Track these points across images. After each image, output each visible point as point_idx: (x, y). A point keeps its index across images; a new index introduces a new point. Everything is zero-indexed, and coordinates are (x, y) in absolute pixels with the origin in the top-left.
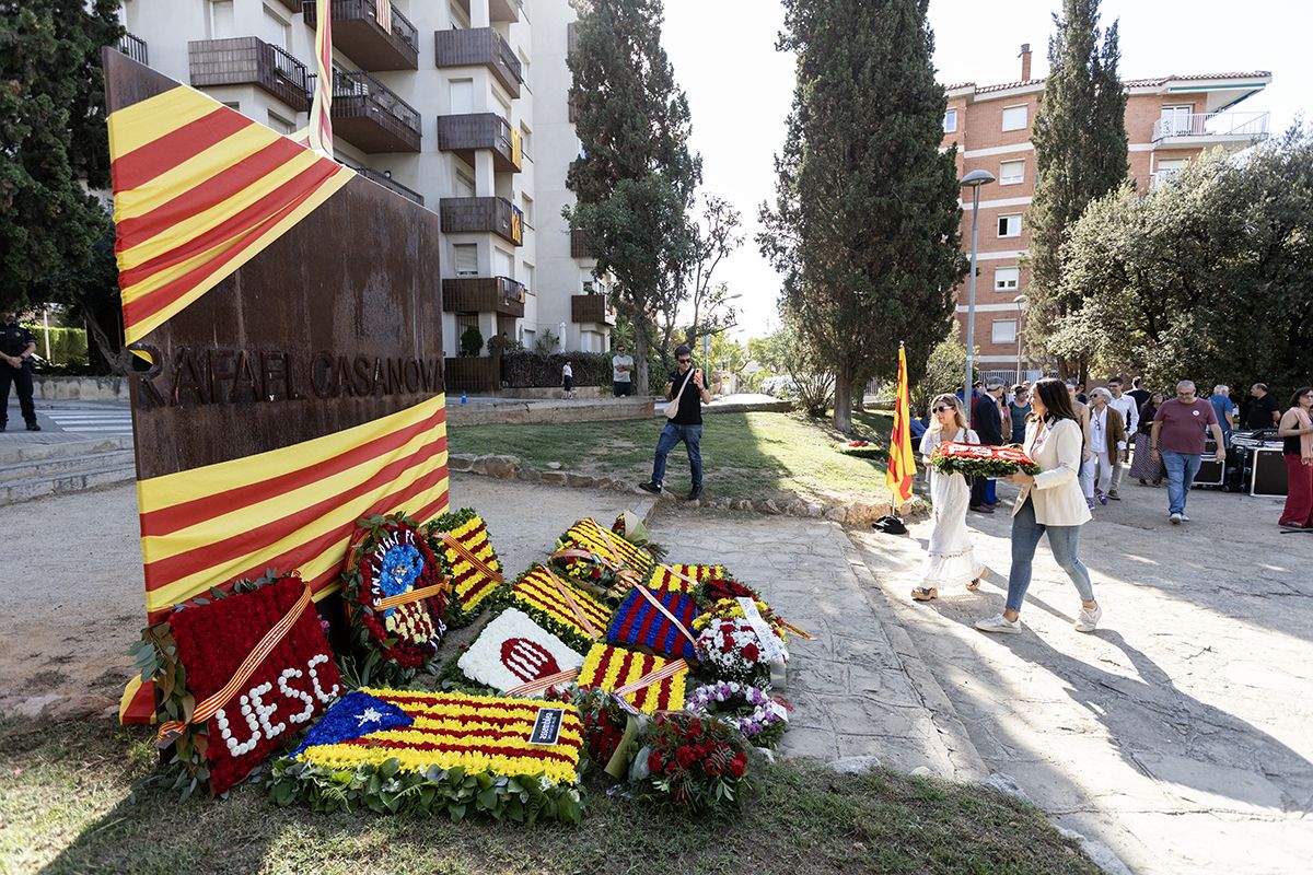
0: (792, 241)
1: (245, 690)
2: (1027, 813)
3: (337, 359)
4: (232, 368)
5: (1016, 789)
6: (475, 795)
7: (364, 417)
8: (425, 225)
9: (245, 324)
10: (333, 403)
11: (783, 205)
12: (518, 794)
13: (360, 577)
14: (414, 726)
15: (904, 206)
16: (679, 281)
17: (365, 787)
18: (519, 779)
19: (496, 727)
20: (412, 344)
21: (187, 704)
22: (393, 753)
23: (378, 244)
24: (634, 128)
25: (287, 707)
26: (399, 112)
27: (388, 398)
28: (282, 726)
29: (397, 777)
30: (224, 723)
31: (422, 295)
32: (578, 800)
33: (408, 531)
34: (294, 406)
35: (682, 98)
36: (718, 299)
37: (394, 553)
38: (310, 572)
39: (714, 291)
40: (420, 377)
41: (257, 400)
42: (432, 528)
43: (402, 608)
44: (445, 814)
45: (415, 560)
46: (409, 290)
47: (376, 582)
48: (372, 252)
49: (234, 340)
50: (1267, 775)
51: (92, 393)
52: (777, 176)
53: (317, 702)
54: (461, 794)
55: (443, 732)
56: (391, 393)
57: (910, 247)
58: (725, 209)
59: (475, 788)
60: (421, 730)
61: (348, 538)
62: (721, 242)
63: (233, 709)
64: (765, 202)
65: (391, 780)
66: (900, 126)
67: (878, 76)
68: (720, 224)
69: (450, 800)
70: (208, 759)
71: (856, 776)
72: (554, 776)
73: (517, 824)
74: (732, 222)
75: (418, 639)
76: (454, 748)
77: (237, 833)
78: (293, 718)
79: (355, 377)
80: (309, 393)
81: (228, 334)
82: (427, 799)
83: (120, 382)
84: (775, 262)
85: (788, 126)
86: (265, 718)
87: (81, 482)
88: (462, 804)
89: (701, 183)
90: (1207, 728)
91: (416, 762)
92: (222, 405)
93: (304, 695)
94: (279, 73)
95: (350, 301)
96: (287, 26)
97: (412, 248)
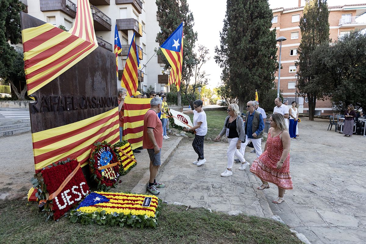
0: (225, 58)
1: (63, 191)
2: (282, 226)
3: (87, 98)
4: (57, 101)
5: (280, 219)
6: (126, 220)
7: (94, 114)
8: (112, 57)
9: (60, 88)
10: (86, 110)
11: (222, 47)
12: (139, 220)
13: (94, 160)
14: (110, 202)
15: (259, 47)
16: (190, 71)
17: (96, 218)
18: (139, 216)
19: (133, 202)
20: (108, 93)
21: (47, 195)
22: (104, 209)
23: (98, 64)
24: (176, 24)
25: (74, 196)
26: (105, 18)
27: (101, 109)
28: (73, 202)
29: (105, 215)
30: (57, 200)
31: (111, 78)
32: (155, 221)
33: (108, 147)
34: (75, 111)
35: (191, 14)
36: (202, 76)
37: (104, 154)
38: (80, 159)
39: (201, 74)
40: (111, 102)
41: (64, 110)
42: (115, 146)
43: (106, 169)
44: (118, 225)
45: (110, 155)
46: (107, 77)
47: (99, 162)
48: (96, 66)
49: (57, 93)
50: (355, 217)
51: (13, 106)
52: (221, 38)
53: (82, 195)
54: (123, 220)
55: (118, 203)
56: (102, 107)
57: (261, 60)
58: (204, 49)
59: (127, 218)
60: (112, 203)
61: (91, 149)
62: (203, 59)
63: (59, 196)
64: (217, 46)
65: (103, 216)
66: (258, 22)
67: (252, 7)
68: (203, 53)
69: (120, 222)
70: (53, 210)
71: (234, 216)
72: (148, 215)
73: (138, 228)
74: (206, 52)
75: (111, 178)
76: (121, 208)
77: (61, 230)
78: (76, 200)
79: (92, 103)
80: (79, 108)
81: (56, 92)
82: (113, 221)
83: (21, 102)
84: (220, 65)
85: (224, 22)
86: (68, 199)
87: (11, 133)
88: (123, 223)
89: (197, 40)
90: (339, 204)
91: (110, 211)
92: (54, 112)
93: (79, 193)
94: (67, 7)
95: (90, 81)
97: (108, 64)
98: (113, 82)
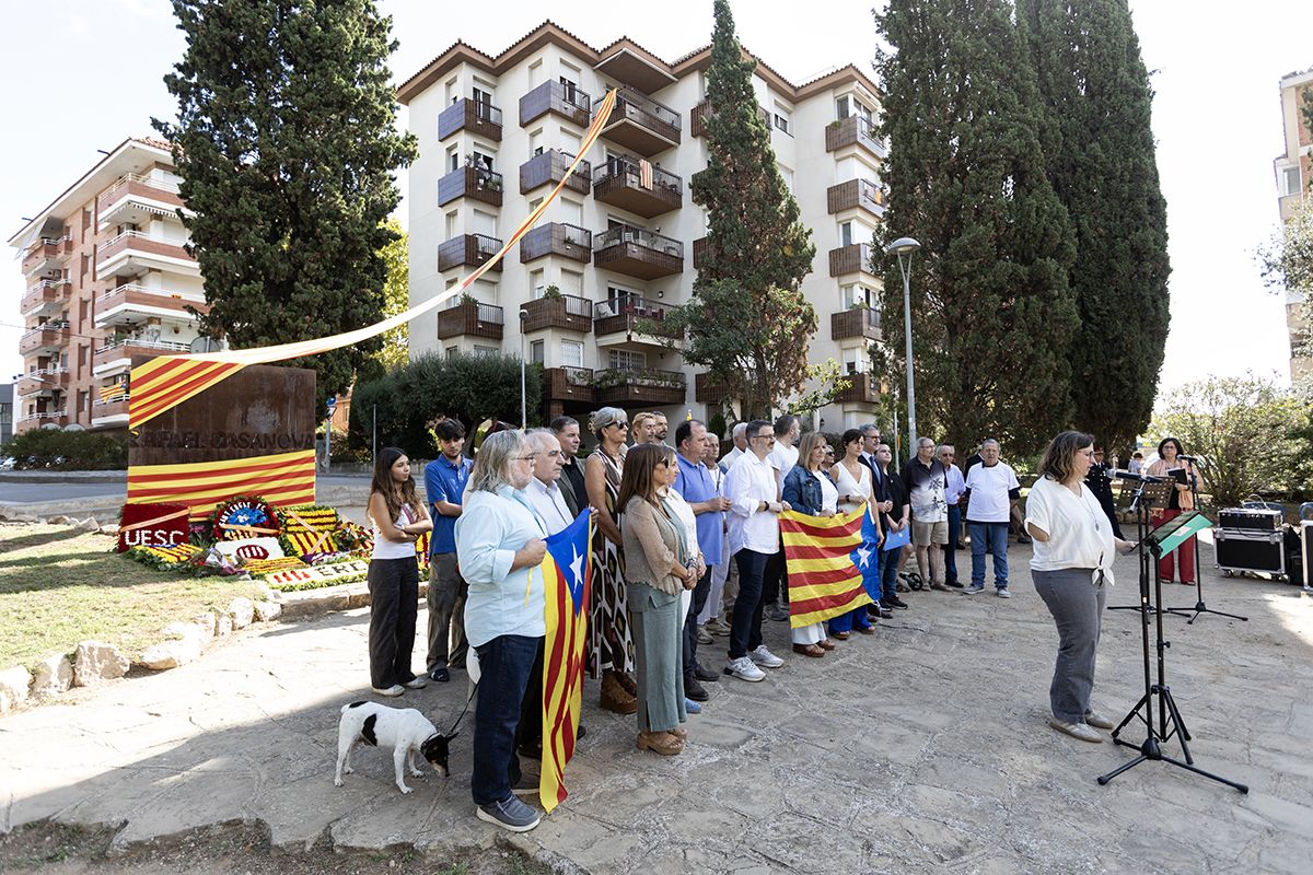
3: (228, 434)
4: (169, 437)
9: (177, 423)
10: (224, 450)
20: (285, 428)
23: (262, 389)
27: (262, 450)
30: (127, 534)
31: (297, 406)
33: (259, 504)
34: (200, 450)
40: (292, 443)
41: (180, 447)
48: (257, 393)
49: (171, 428)
56: (265, 448)
63: (133, 533)
79: (240, 442)
80: (209, 446)
86: (144, 539)
92: (164, 448)
93: (164, 540)
94: (568, 241)
95: (239, 412)
96: (581, 205)
97: (290, 387)
98: (302, 412)
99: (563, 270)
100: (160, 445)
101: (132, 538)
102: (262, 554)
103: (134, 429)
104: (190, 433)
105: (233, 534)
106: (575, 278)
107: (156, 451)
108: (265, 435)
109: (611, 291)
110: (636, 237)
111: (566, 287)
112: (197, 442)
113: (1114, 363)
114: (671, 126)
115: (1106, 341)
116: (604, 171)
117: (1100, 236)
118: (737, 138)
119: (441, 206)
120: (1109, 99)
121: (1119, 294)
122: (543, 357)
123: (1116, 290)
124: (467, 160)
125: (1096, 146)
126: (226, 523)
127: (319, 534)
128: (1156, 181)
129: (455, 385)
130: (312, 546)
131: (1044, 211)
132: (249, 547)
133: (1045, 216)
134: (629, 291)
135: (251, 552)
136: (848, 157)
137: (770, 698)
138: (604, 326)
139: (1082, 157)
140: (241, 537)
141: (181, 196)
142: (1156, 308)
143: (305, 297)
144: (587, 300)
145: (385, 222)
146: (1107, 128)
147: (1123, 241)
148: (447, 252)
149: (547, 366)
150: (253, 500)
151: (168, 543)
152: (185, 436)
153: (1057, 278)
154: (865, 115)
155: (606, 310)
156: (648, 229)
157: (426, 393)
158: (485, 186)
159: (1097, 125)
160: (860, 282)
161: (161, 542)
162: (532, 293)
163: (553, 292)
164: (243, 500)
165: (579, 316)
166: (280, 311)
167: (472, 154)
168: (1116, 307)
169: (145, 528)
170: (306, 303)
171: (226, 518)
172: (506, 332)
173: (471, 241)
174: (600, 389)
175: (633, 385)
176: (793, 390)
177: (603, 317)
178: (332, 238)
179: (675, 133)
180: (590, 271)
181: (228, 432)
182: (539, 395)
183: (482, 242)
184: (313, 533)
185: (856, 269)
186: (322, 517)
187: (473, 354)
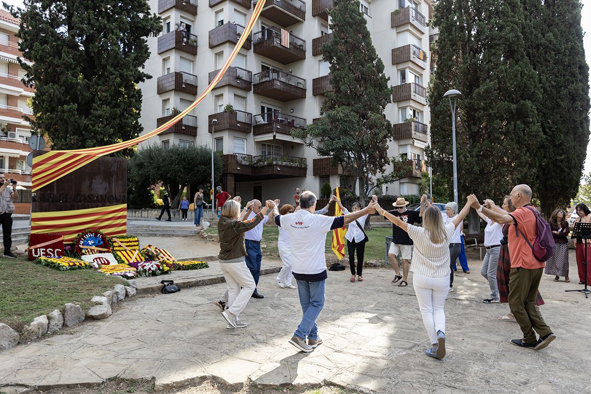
1: (40, 248)
4: (52, 196)
9: (56, 188)
10: (80, 204)
20: (112, 191)
23: (99, 169)
25: (47, 254)
26: (293, 82)
30: (33, 251)
31: (118, 179)
34: (68, 204)
40: (115, 199)
41: (58, 202)
47: (81, 241)
48: (97, 171)
56: (101, 202)
63: (36, 250)
79: (88, 199)
80: (72, 201)
81: (52, 190)
86: (42, 254)
93: (52, 254)
94: (238, 78)
95: (87, 183)
96: (246, 56)
97: (114, 168)
98: (120, 182)
99: (235, 95)
100: (48, 201)
101: (36, 253)
102: (106, 262)
103: (34, 192)
104: (63, 194)
105: (87, 251)
106: (242, 100)
107: (45, 204)
108: (101, 195)
109: (263, 108)
110: (278, 76)
111: (237, 106)
112: (66, 200)
113: (559, 158)
114: (300, 10)
115: (555, 146)
116: (260, 35)
117: (552, 86)
118: (348, 23)
119: (159, 54)
120: (558, 8)
121: (562, 119)
122: (222, 148)
123: (561, 117)
124: (177, 27)
125: (550, 34)
126: (83, 245)
127: (133, 252)
128: (583, 55)
129: (171, 164)
130: (131, 258)
131: (525, 74)
132: (99, 258)
133: (525, 77)
134: (273, 108)
135: (101, 261)
136: (404, 31)
137: (416, 330)
138: (259, 130)
139: (543, 41)
140: (91, 253)
141: (20, 50)
142: (582, 127)
143: (99, 112)
144: (249, 114)
145: (143, 68)
146: (557, 25)
147: (565, 89)
148: (163, 82)
149: (225, 153)
150: (95, 231)
151: (54, 256)
152: (60, 195)
153: (532, 111)
154: (414, 6)
155: (261, 120)
156: (284, 71)
157: (154, 168)
158: (187, 43)
159: (551, 23)
160: (410, 106)
161: (51, 255)
162: (216, 109)
163: (229, 109)
164: (90, 232)
165: (245, 123)
166: (84, 121)
167: (180, 23)
168: (560, 126)
169: (42, 247)
170: (100, 116)
171: (82, 242)
172: (199, 132)
173: (178, 76)
174: (257, 167)
175: (277, 165)
176: (378, 170)
177: (258, 123)
178: (115, 78)
179: (302, 14)
180: (251, 96)
181: (82, 193)
182: (221, 171)
183: (185, 77)
184: (130, 251)
185: (408, 98)
186: (131, 242)
187: (182, 145)
